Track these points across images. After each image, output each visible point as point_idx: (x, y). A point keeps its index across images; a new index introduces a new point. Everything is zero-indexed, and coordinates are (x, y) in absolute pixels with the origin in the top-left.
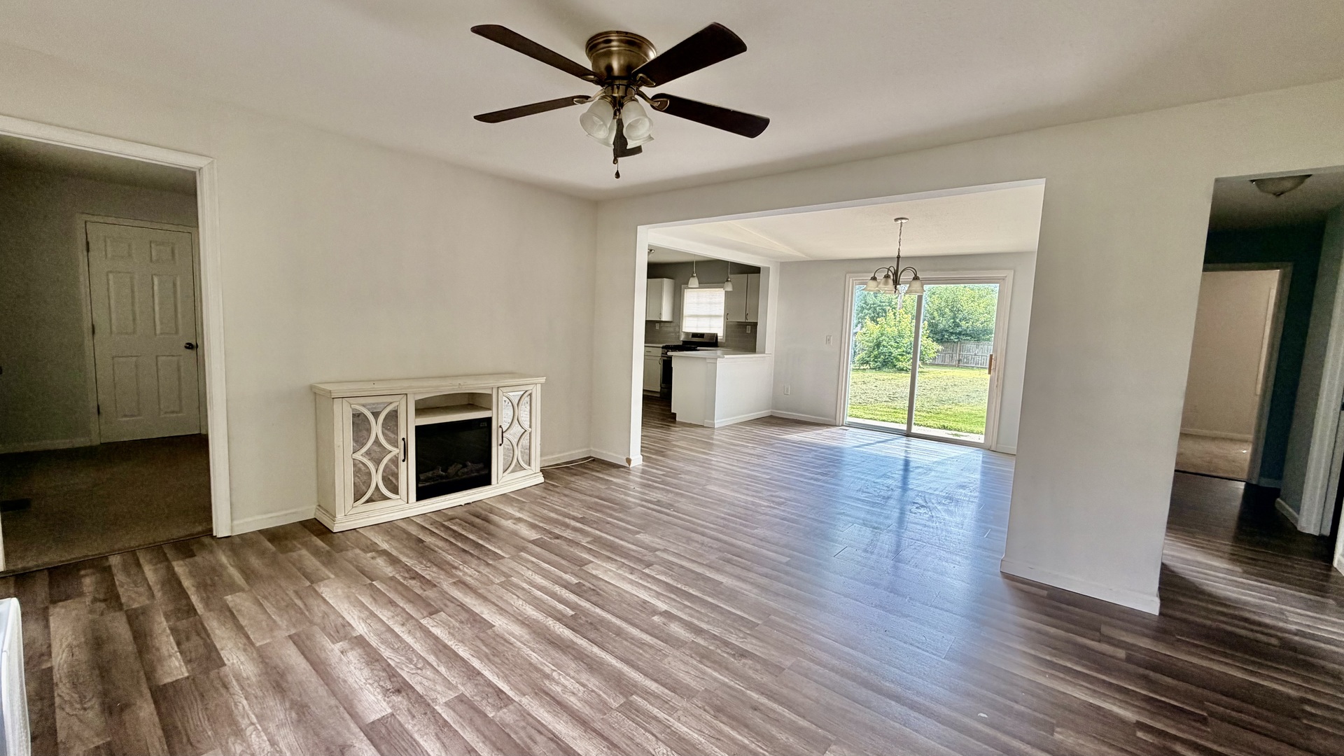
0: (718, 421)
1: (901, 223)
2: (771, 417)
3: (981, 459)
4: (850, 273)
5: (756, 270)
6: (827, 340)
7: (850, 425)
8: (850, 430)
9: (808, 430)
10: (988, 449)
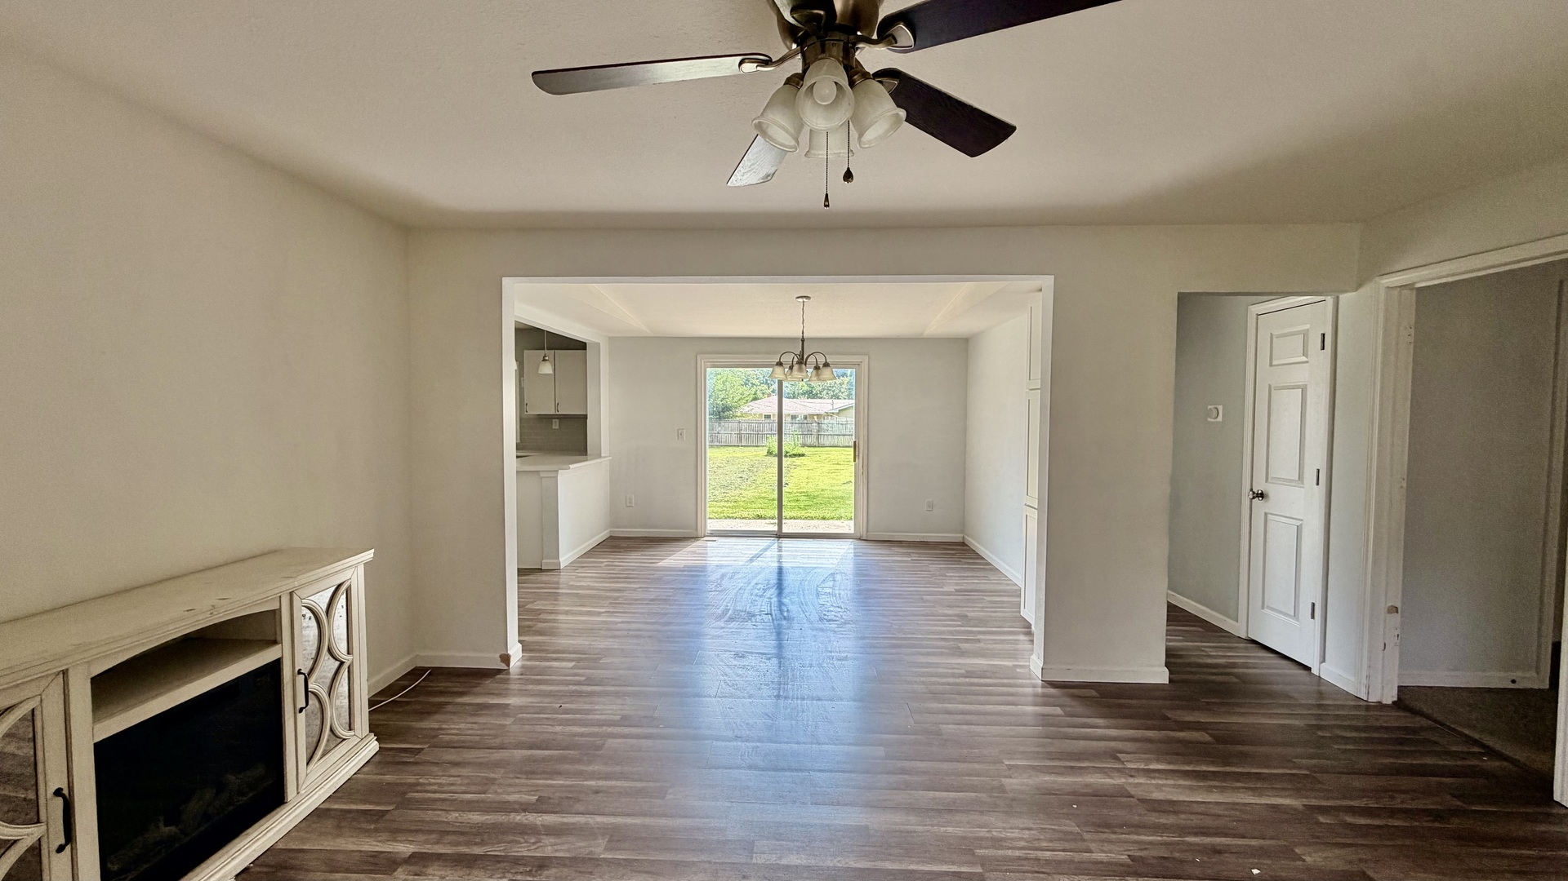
0: (564, 558)
1: (804, 302)
2: (611, 538)
3: (852, 551)
4: (705, 353)
5: (582, 346)
6: (679, 435)
7: (712, 534)
8: (718, 540)
9: (676, 549)
10: (859, 539)
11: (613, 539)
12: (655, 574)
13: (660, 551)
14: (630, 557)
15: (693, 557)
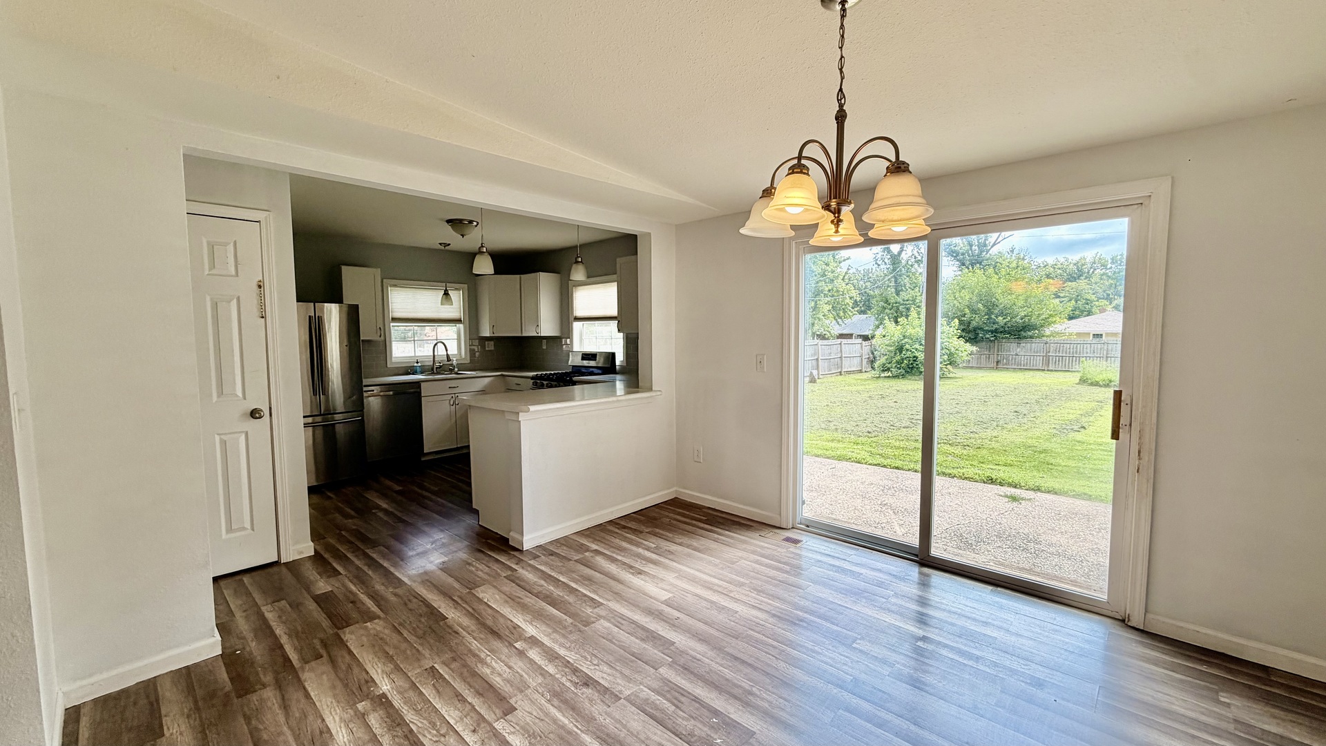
6: (758, 363)
7: (808, 526)
8: (804, 541)
9: (715, 547)
10: (1123, 621)
11: (675, 504)
12: (602, 604)
13: (689, 546)
14: (634, 548)
15: (714, 577)
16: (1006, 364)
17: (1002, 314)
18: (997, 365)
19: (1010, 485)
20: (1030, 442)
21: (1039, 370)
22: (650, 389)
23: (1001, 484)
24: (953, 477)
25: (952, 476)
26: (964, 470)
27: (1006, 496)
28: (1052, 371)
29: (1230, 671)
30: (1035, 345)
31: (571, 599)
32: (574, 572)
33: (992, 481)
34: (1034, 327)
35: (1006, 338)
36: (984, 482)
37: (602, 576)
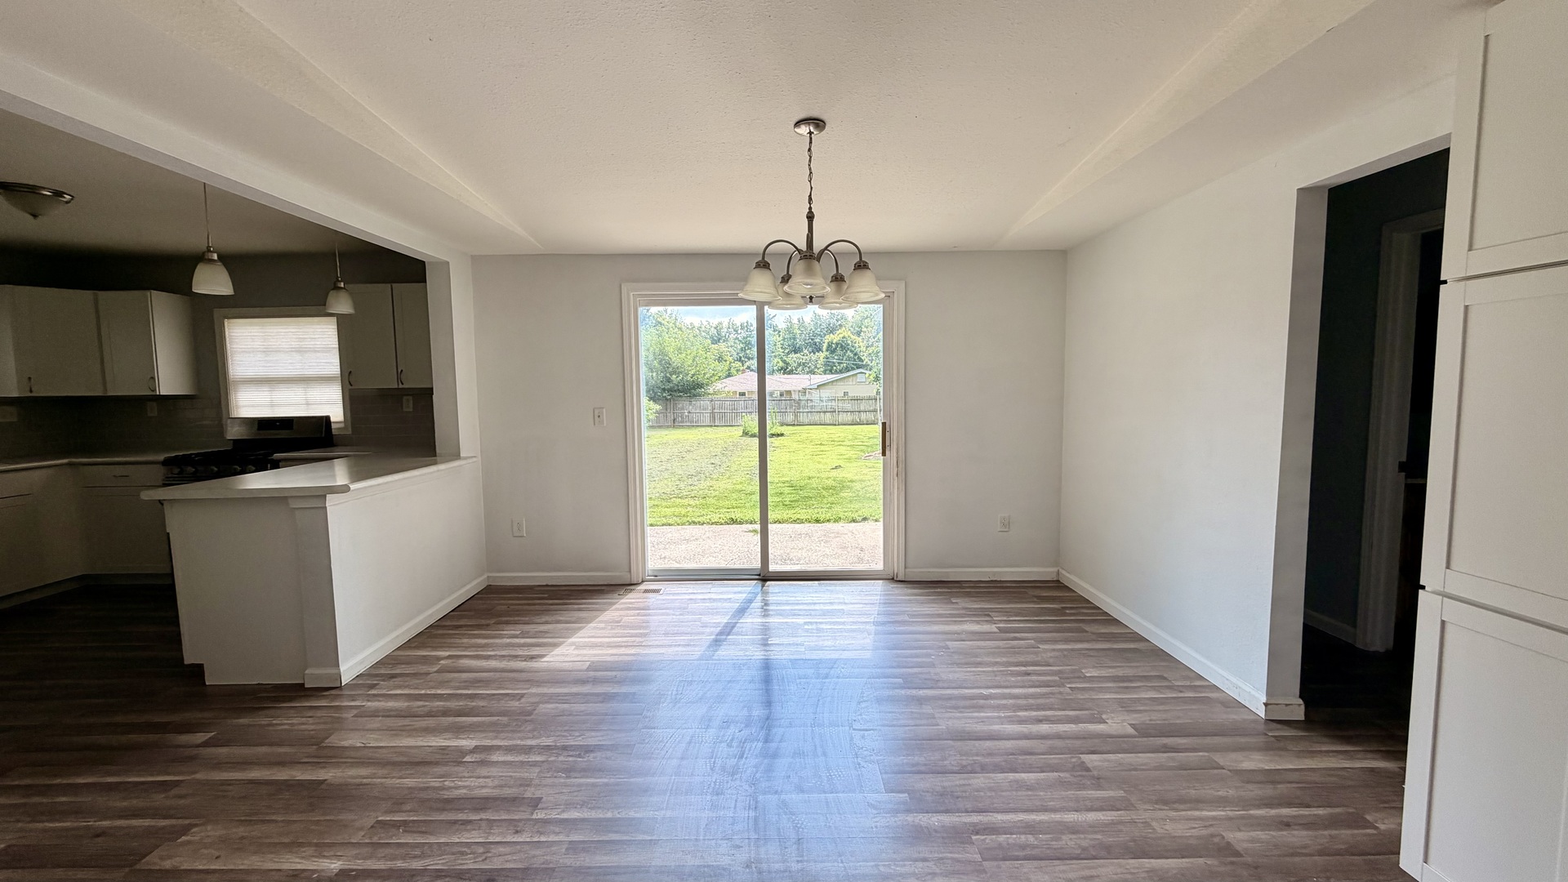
0: (348, 665)
4: (634, 281)
6: (596, 417)
7: (656, 576)
8: (663, 589)
9: (587, 615)
10: (893, 579)
11: (490, 592)
12: (525, 694)
13: (558, 622)
14: (497, 641)
15: (613, 637)
16: (681, 422)
17: (675, 373)
18: (674, 423)
19: (747, 522)
20: (739, 487)
21: (708, 426)
22: (456, 456)
23: (741, 523)
24: (702, 524)
25: (700, 523)
26: (709, 517)
27: (750, 531)
28: (718, 426)
29: (948, 588)
30: (704, 403)
31: (481, 703)
32: (451, 681)
33: (733, 521)
34: (700, 386)
35: (680, 396)
36: (728, 524)
37: (492, 674)
